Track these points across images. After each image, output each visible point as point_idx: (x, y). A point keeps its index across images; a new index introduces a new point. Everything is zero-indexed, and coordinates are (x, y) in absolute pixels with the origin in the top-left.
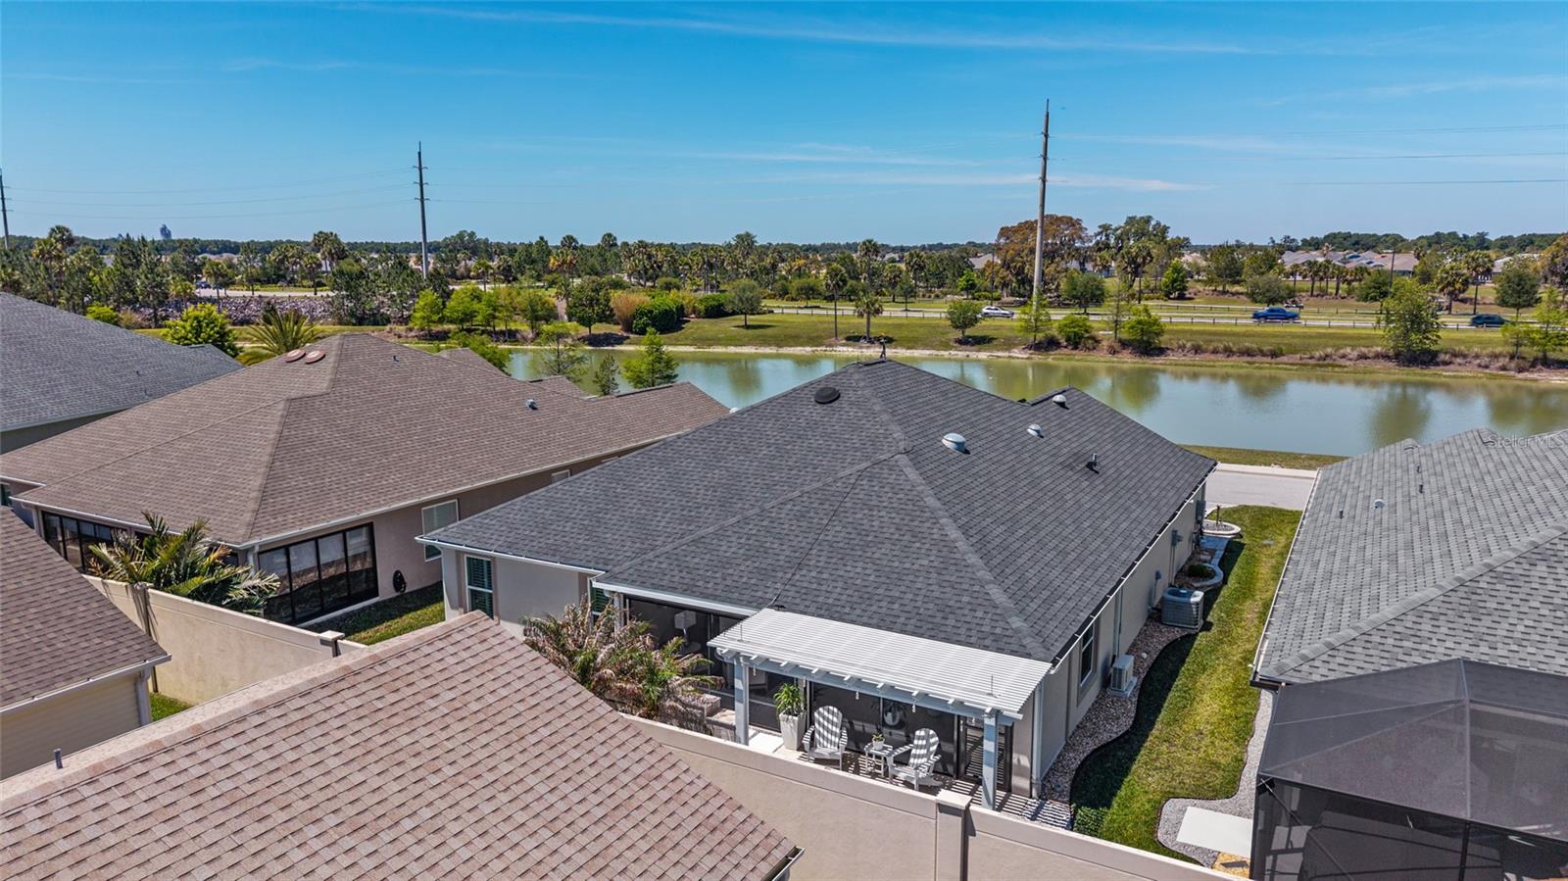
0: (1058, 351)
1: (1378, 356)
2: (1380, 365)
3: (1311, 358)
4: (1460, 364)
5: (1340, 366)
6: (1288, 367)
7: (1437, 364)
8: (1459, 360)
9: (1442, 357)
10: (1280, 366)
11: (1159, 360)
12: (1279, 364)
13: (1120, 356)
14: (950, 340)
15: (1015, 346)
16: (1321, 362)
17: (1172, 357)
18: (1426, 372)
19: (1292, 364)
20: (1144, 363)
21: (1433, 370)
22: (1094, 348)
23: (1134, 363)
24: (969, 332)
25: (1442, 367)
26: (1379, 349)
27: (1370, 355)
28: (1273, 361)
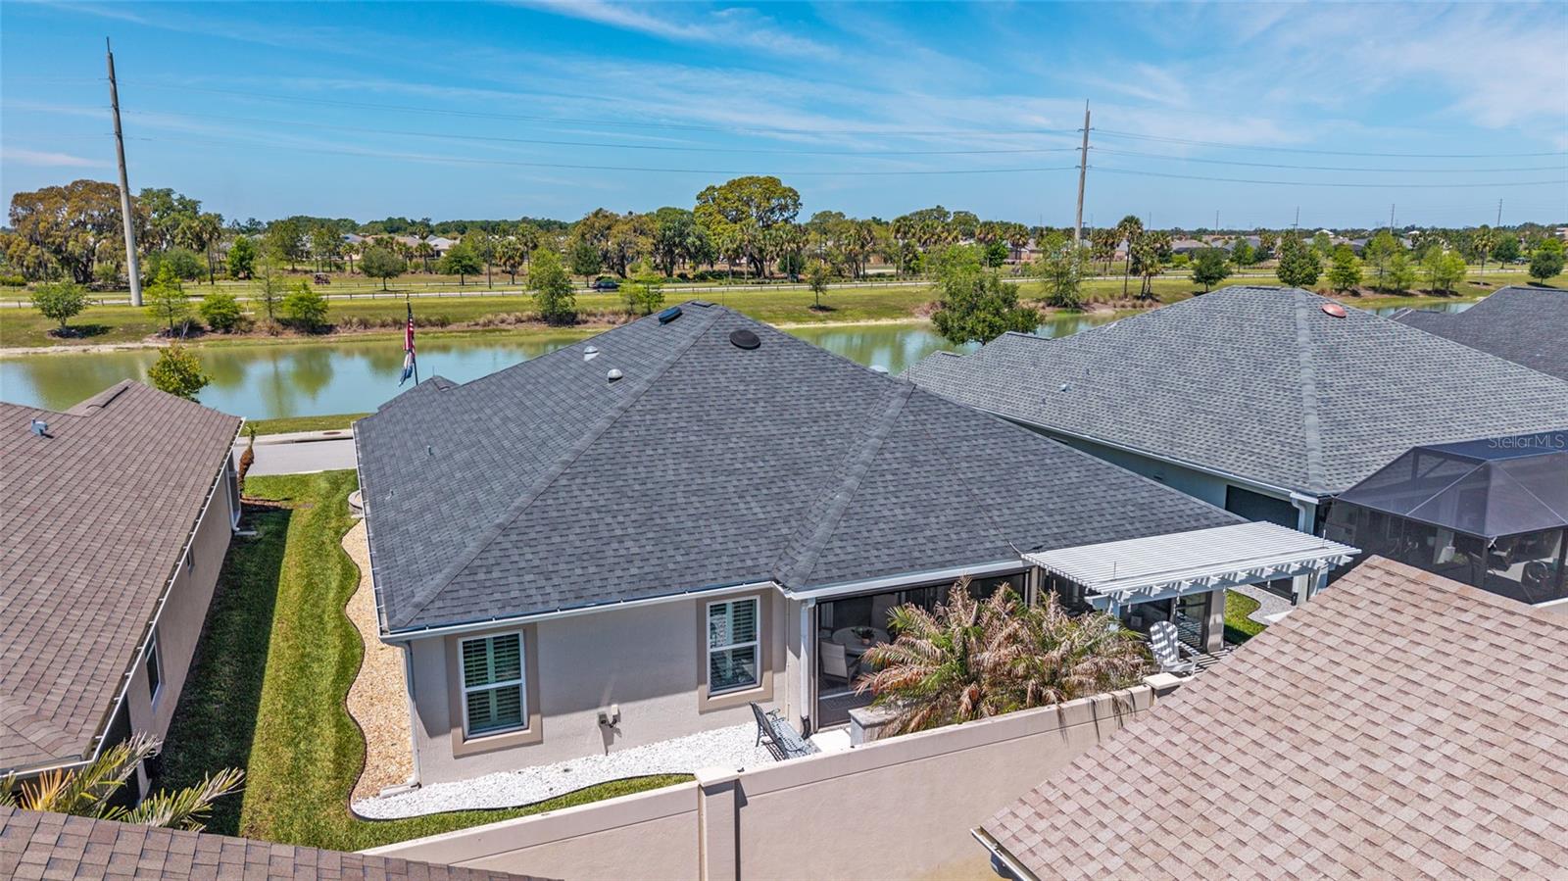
0: (206, 337)
1: (530, 319)
2: (536, 327)
3: (477, 324)
4: (595, 322)
5: (504, 330)
6: (461, 334)
7: (578, 323)
8: (593, 319)
9: (580, 317)
10: (454, 334)
11: (332, 338)
12: (451, 332)
13: (284, 336)
14: (43, 333)
15: (145, 334)
16: (487, 328)
17: (343, 334)
18: (574, 330)
19: (463, 332)
20: (317, 342)
21: (578, 328)
22: (250, 331)
23: (305, 343)
24: (71, 321)
25: (582, 326)
26: (530, 313)
27: (524, 319)
28: (444, 330)
